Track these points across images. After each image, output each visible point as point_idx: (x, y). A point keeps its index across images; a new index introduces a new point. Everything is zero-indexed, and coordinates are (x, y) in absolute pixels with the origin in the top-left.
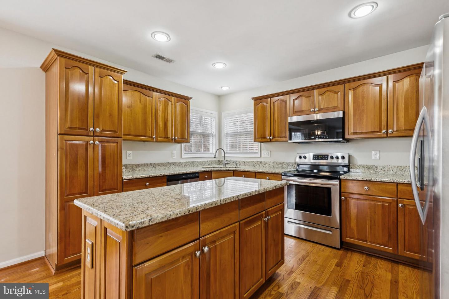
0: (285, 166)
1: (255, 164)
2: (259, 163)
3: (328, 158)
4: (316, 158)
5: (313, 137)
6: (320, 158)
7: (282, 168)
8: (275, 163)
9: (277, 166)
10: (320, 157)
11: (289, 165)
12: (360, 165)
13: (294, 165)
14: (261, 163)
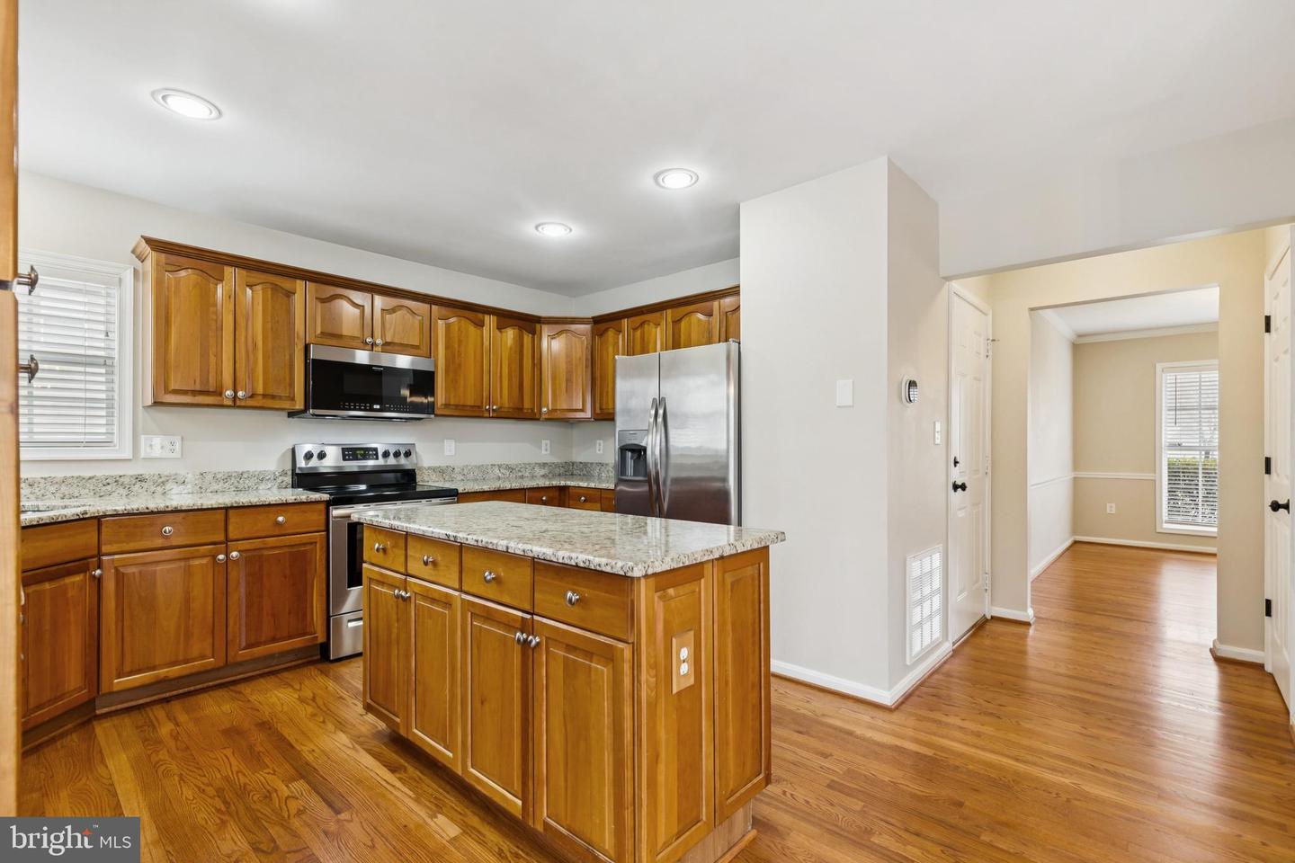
0: (250, 483)
1: (104, 488)
2: (126, 480)
3: (377, 455)
4: (349, 455)
5: (378, 407)
6: (359, 456)
7: (238, 490)
8: (209, 477)
9: (215, 487)
10: (358, 452)
11: (262, 480)
12: (430, 468)
13: (281, 478)
14: (140, 479)
